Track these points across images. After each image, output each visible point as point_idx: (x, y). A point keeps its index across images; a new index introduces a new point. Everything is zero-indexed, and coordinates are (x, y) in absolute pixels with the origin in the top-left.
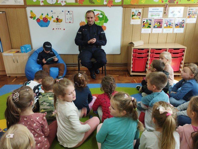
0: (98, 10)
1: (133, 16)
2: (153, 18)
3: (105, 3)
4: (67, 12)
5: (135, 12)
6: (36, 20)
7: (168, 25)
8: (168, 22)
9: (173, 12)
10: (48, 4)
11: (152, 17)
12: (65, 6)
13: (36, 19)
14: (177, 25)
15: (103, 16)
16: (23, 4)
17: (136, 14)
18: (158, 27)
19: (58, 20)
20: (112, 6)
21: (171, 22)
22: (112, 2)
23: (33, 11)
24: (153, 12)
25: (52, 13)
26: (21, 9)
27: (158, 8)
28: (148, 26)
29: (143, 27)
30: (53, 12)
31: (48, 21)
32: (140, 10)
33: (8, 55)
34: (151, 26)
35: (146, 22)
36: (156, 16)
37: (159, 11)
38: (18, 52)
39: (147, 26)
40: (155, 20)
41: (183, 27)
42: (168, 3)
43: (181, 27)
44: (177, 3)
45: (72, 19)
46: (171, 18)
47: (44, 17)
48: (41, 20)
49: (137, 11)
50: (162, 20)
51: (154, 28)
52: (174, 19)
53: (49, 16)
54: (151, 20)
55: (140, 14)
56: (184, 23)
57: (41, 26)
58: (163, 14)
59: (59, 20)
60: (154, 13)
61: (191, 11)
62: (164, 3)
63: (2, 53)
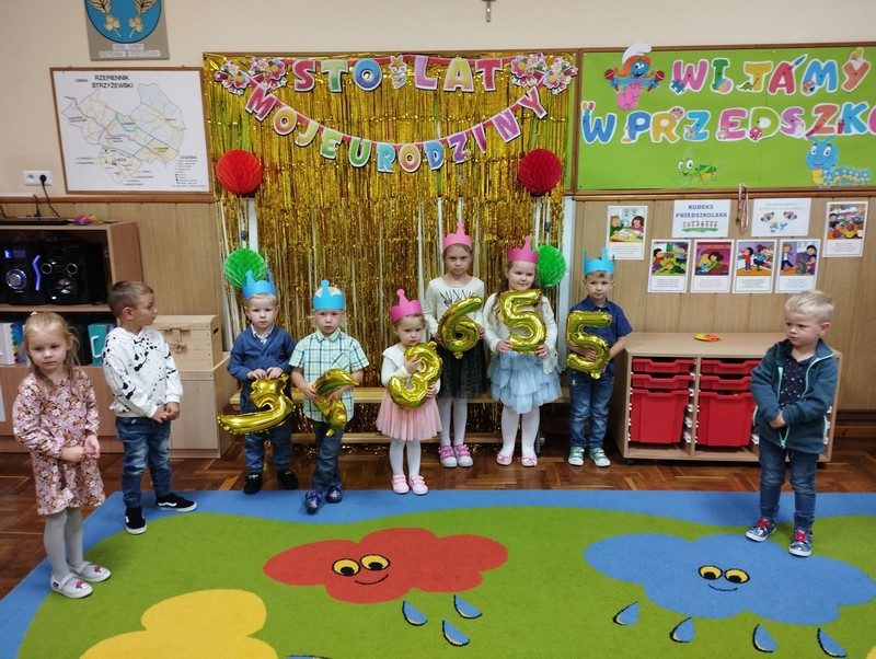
1: (614, 229)
2: (693, 239)
5: (620, 216)
7: (752, 263)
8: (751, 251)
9: (769, 218)
16: (206, 189)
18: (712, 272)
21: (762, 253)
26: (196, 205)
27: (708, 202)
28: (675, 267)
29: (653, 272)
34: (686, 267)
37: (713, 211)
39: (670, 267)
43: (804, 272)
46: (761, 238)
49: (630, 213)
50: (728, 247)
52: (776, 241)
54: (684, 246)
55: (642, 224)
56: (814, 256)
58: (731, 225)
60: (695, 219)
61: (841, 211)
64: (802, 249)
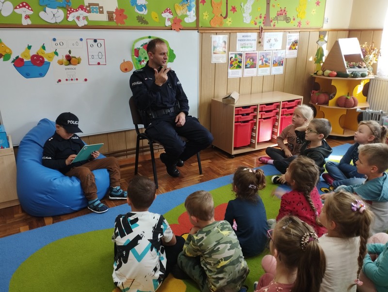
1: (215, 47)
2: (244, 52)
3: (168, 24)
4: (91, 42)
5: (217, 41)
6: (13, 62)
7: (264, 62)
8: (264, 57)
9: (269, 41)
10: (43, 23)
11: (243, 50)
13: (12, 59)
14: (275, 63)
18: (251, 67)
19: (69, 60)
20: (180, 29)
21: (267, 57)
22: (180, 21)
23: (3, 41)
24: (244, 40)
25: (54, 43)
27: (249, 34)
28: (238, 65)
29: (230, 68)
30: (57, 42)
31: (45, 63)
32: (225, 38)
34: (242, 65)
35: (234, 58)
36: (247, 47)
39: (236, 65)
40: (246, 54)
41: (282, 65)
42: (262, 25)
43: (280, 65)
44: (274, 26)
45: (104, 57)
46: (267, 50)
47: (35, 54)
48: (25, 60)
49: (221, 39)
50: (256, 55)
52: (271, 52)
53: (46, 52)
54: (241, 55)
55: (225, 44)
57: (27, 76)
58: (257, 44)
59: (73, 59)
60: (245, 42)
62: (257, 26)
64: (279, 55)
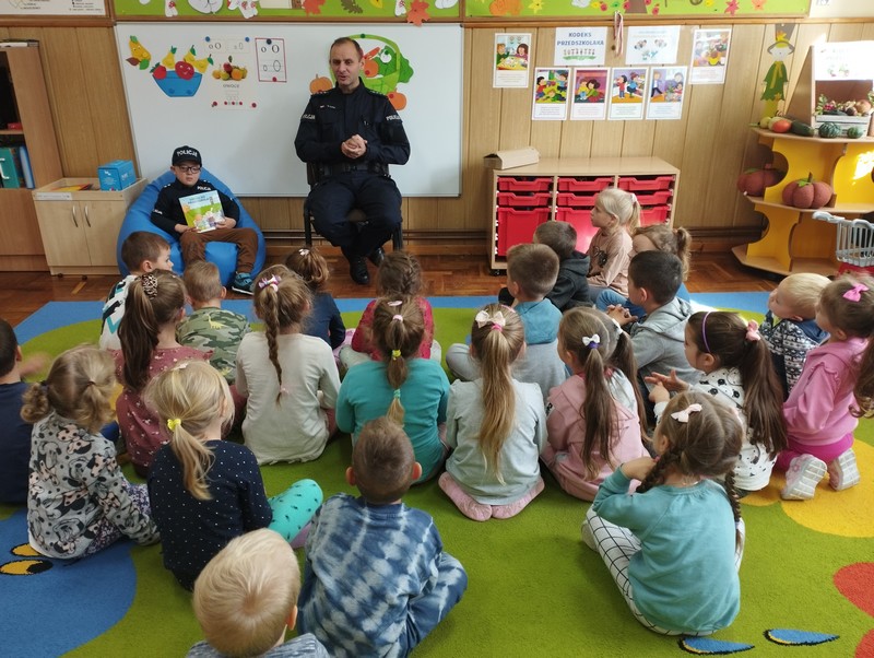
0: (372, 38)
1: (500, 57)
2: (573, 67)
3: (400, 11)
4: (262, 43)
5: (506, 43)
6: (152, 71)
7: (626, 91)
8: (625, 80)
9: (641, 46)
10: (194, 14)
11: (569, 63)
12: (255, 20)
13: (150, 68)
14: (656, 93)
15: (394, 56)
16: (103, 13)
17: (511, 52)
18: (589, 100)
19: (229, 69)
20: (423, 21)
21: (635, 80)
22: (425, 5)
23: (139, 39)
24: (573, 43)
25: (208, 44)
26: (95, 29)
27: (587, 30)
28: (557, 95)
29: (537, 99)
30: (212, 42)
31: (195, 75)
32: (526, 37)
33: (53, 199)
34: (566, 94)
35: (547, 79)
36: (582, 58)
37: (591, 39)
38: (88, 188)
41: (678, 99)
42: (621, 11)
44: (656, 11)
45: (283, 68)
46: (635, 66)
47: (182, 60)
48: (168, 70)
49: (515, 41)
50: (604, 75)
51: (576, 101)
52: (647, 68)
53: (196, 58)
54: (565, 74)
55: (526, 52)
56: (682, 83)
57: (171, 93)
58: (607, 52)
59: (235, 70)
60: (575, 47)
62: (608, 13)
63: (33, 192)
64: (670, 77)
